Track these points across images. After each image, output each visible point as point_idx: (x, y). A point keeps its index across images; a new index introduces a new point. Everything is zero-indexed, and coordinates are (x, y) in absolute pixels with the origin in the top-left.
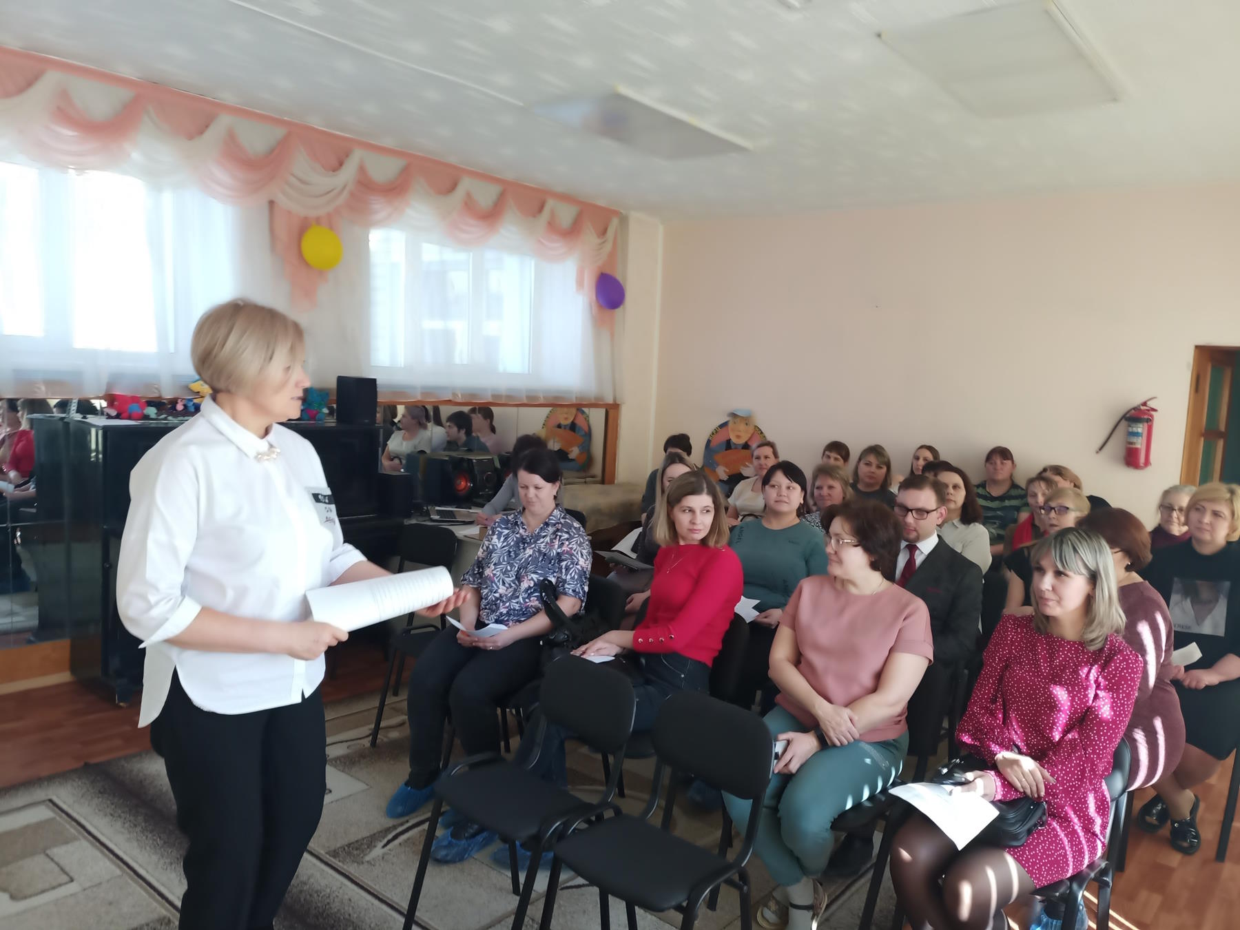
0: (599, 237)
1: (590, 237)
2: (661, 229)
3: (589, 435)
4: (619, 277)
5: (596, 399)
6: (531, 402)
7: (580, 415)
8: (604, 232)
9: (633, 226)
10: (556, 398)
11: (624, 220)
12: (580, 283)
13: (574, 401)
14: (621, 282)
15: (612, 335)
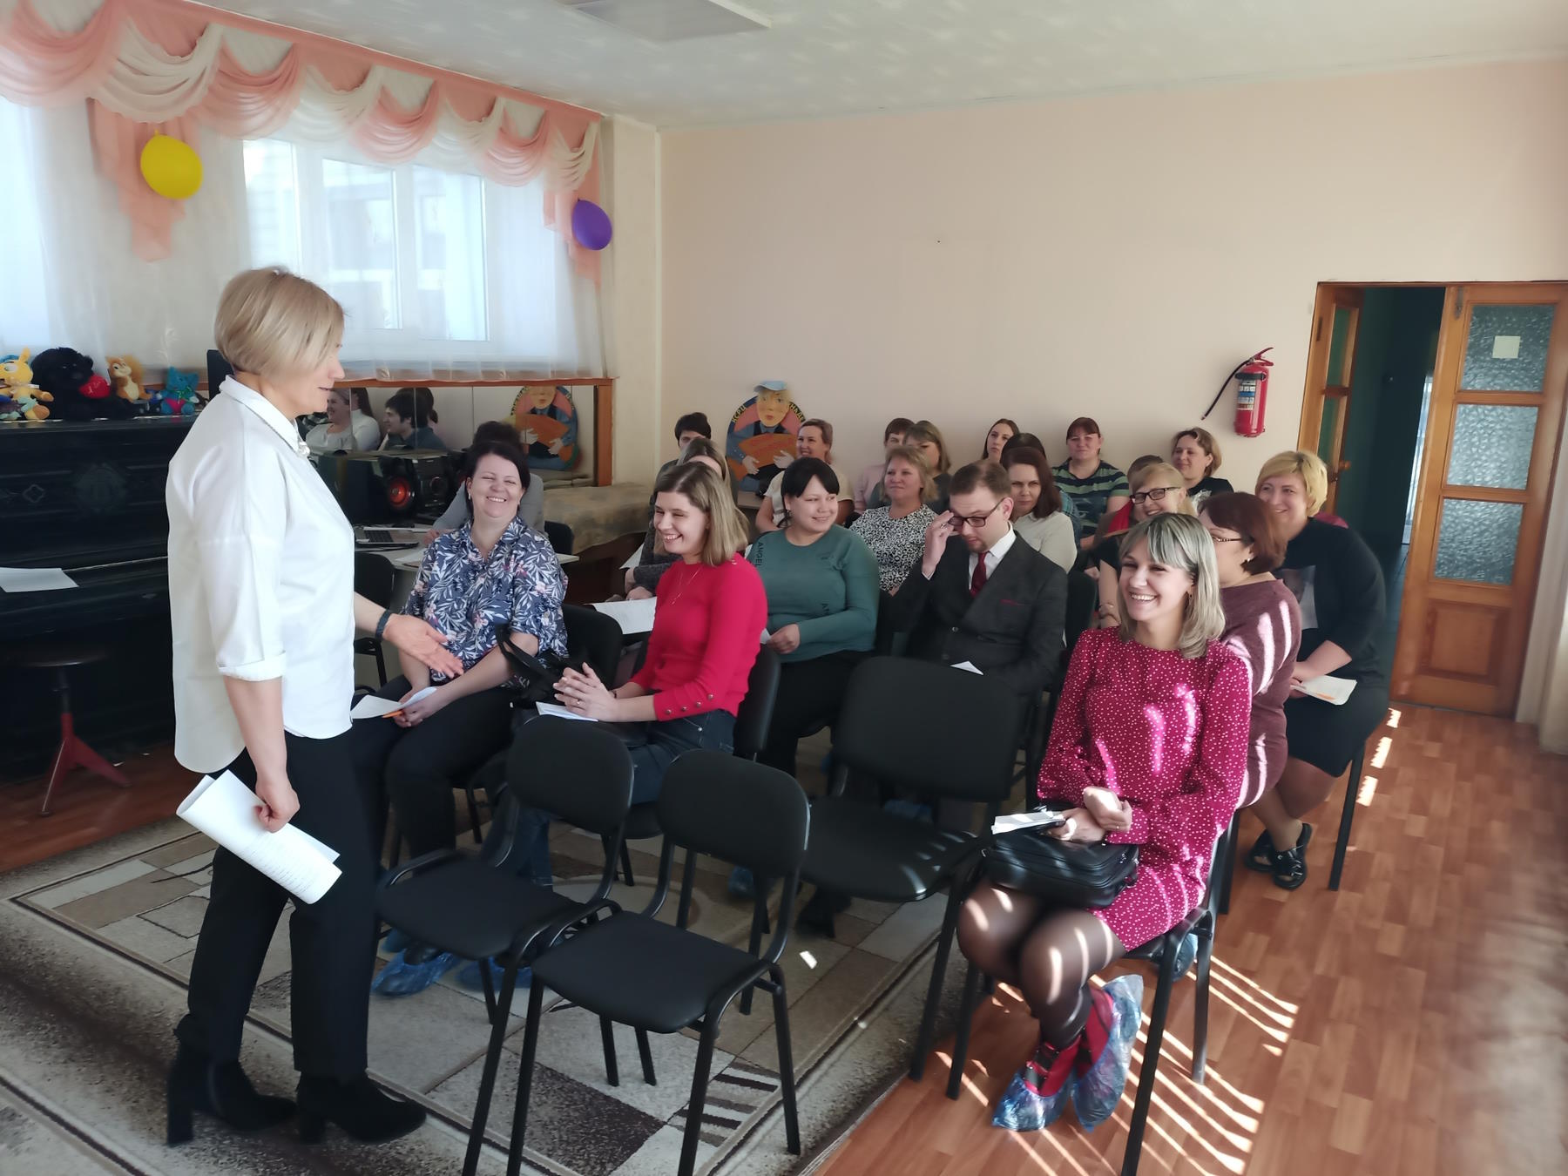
0: (572, 150)
1: (560, 150)
2: (658, 139)
3: (574, 420)
4: (603, 206)
5: (580, 372)
6: (490, 379)
7: (560, 394)
8: (580, 143)
9: (619, 135)
10: (524, 373)
11: (607, 126)
12: (549, 213)
13: (550, 377)
14: (606, 212)
15: (598, 285)
